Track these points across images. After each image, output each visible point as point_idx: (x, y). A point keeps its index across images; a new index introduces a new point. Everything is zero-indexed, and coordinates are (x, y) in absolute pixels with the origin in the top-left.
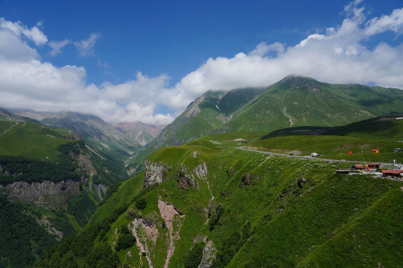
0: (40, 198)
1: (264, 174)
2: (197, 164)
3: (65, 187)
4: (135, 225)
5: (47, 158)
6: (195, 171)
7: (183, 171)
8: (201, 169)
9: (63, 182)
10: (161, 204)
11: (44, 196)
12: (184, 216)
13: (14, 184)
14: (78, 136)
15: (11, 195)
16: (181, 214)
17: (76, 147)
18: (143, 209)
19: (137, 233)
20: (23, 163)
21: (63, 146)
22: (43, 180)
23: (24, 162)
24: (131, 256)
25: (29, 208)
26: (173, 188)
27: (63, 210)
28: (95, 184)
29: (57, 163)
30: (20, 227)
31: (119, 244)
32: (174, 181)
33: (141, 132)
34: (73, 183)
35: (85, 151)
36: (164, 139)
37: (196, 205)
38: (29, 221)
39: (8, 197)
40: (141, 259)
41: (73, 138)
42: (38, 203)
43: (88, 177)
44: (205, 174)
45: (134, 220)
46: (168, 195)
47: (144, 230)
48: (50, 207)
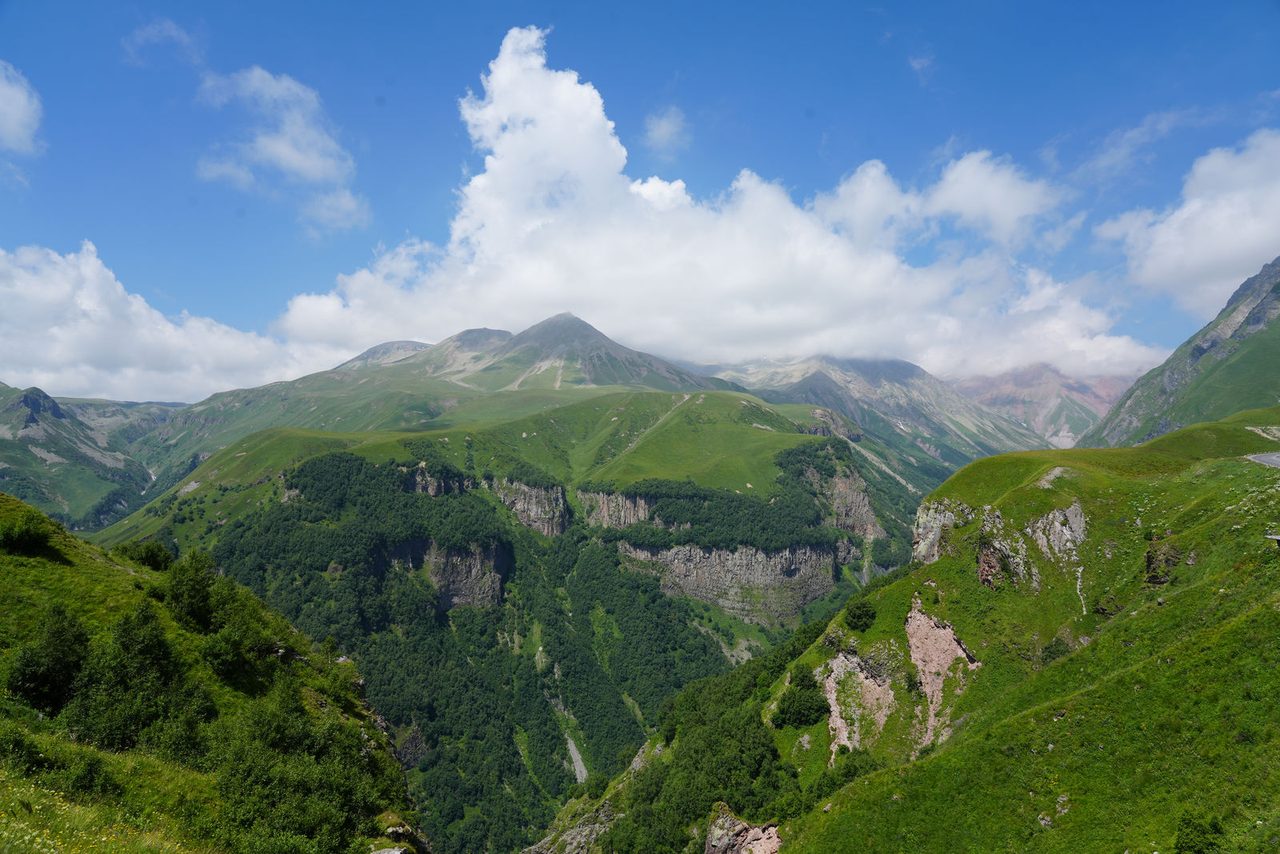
0: (732, 592)
1: (1214, 548)
2: (1043, 509)
3: (793, 567)
4: (836, 672)
5: (749, 486)
6: (1034, 532)
7: (988, 529)
8: (1057, 524)
9: (787, 553)
10: (919, 624)
11: (741, 588)
12: (978, 667)
13: (673, 551)
14: (841, 423)
15: (666, 580)
16: (972, 660)
17: (825, 458)
18: (863, 631)
19: (838, 692)
20: (691, 498)
21: (789, 453)
22: (739, 546)
23: (695, 495)
24: (807, 746)
25: (706, 615)
26: (959, 581)
27: (788, 632)
28: (878, 565)
29: (773, 500)
30: (685, 660)
31: (782, 712)
32: (967, 558)
33: (1053, 403)
34: (814, 557)
35: (848, 467)
36: (1131, 423)
37: (1018, 636)
38: (704, 649)
39: (662, 582)
40: (832, 761)
41: (826, 431)
42: (727, 604)
43: (859, 545)
44: (1074, 542)
45: (835, 658)
46: (942, 599)
47: (859, 689)
48: (755, 620)
